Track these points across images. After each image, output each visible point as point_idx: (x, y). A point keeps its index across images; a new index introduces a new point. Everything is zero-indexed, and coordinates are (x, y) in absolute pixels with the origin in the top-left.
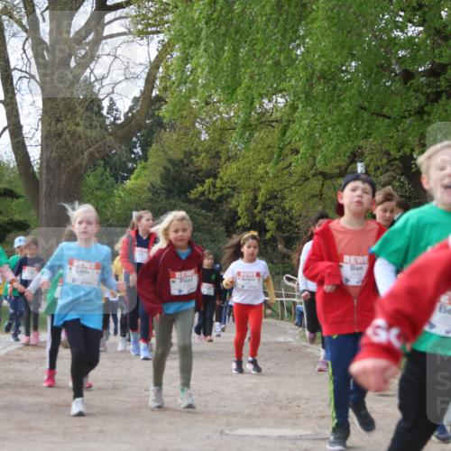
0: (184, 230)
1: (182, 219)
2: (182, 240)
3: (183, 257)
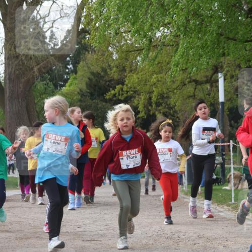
0: (128, 119)
1: (127, 111)
2: (127, 126)
3: (128, 140)
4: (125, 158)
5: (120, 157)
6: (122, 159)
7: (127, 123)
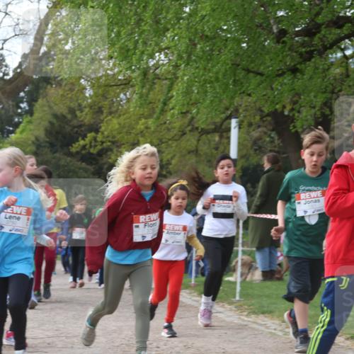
2: (150, 178)
3: (148, 198)
4: (141, 225)
5: (134, 225)
6: (138, 227)
7: (151, 173)
